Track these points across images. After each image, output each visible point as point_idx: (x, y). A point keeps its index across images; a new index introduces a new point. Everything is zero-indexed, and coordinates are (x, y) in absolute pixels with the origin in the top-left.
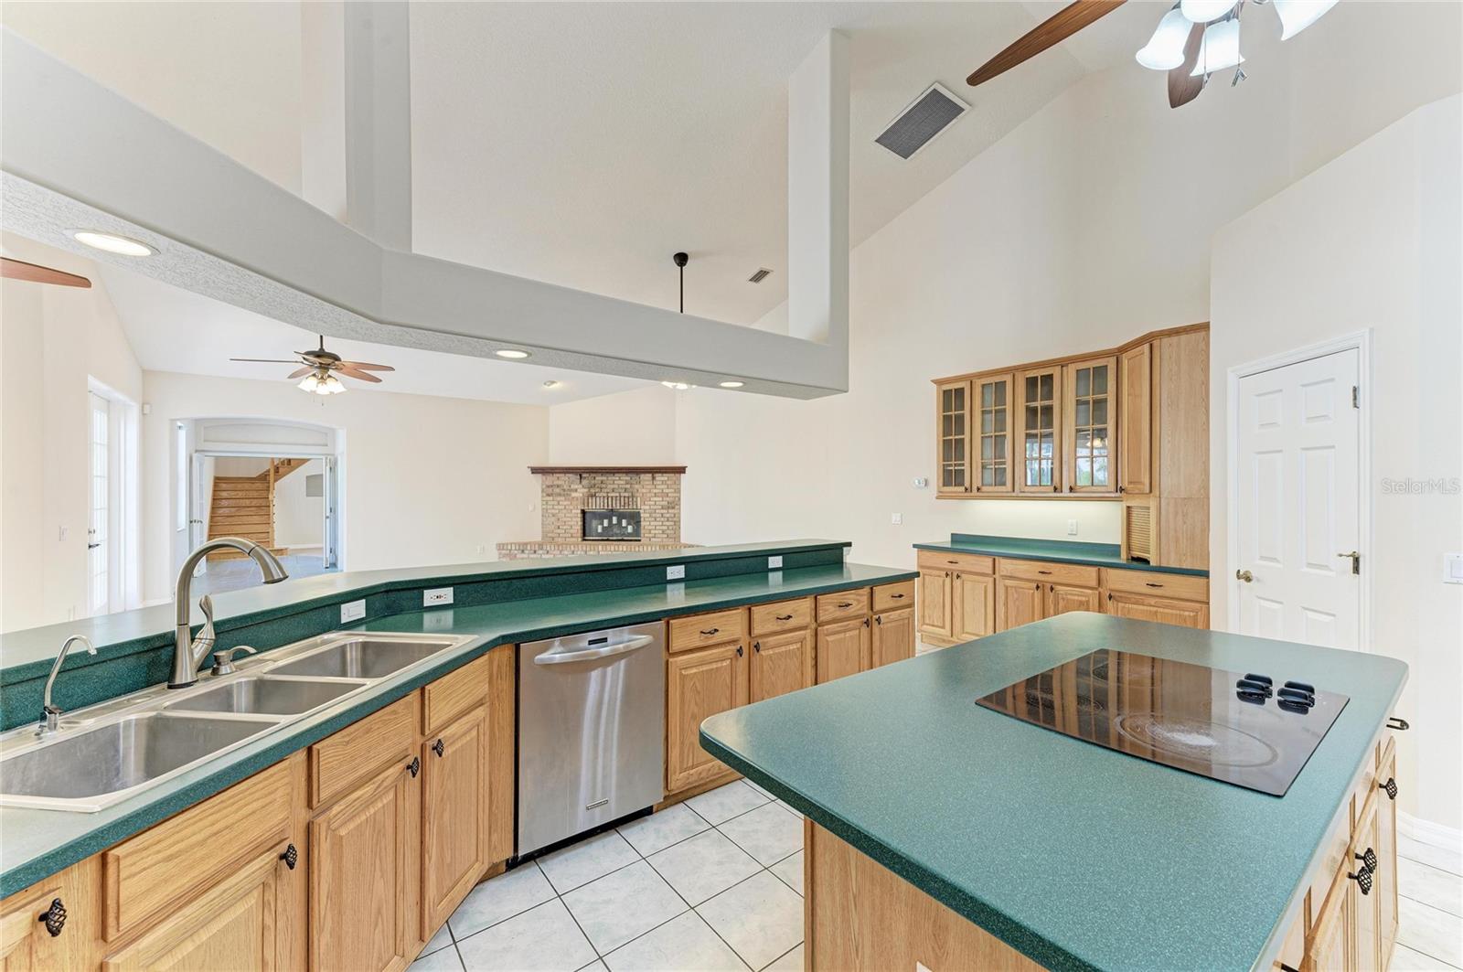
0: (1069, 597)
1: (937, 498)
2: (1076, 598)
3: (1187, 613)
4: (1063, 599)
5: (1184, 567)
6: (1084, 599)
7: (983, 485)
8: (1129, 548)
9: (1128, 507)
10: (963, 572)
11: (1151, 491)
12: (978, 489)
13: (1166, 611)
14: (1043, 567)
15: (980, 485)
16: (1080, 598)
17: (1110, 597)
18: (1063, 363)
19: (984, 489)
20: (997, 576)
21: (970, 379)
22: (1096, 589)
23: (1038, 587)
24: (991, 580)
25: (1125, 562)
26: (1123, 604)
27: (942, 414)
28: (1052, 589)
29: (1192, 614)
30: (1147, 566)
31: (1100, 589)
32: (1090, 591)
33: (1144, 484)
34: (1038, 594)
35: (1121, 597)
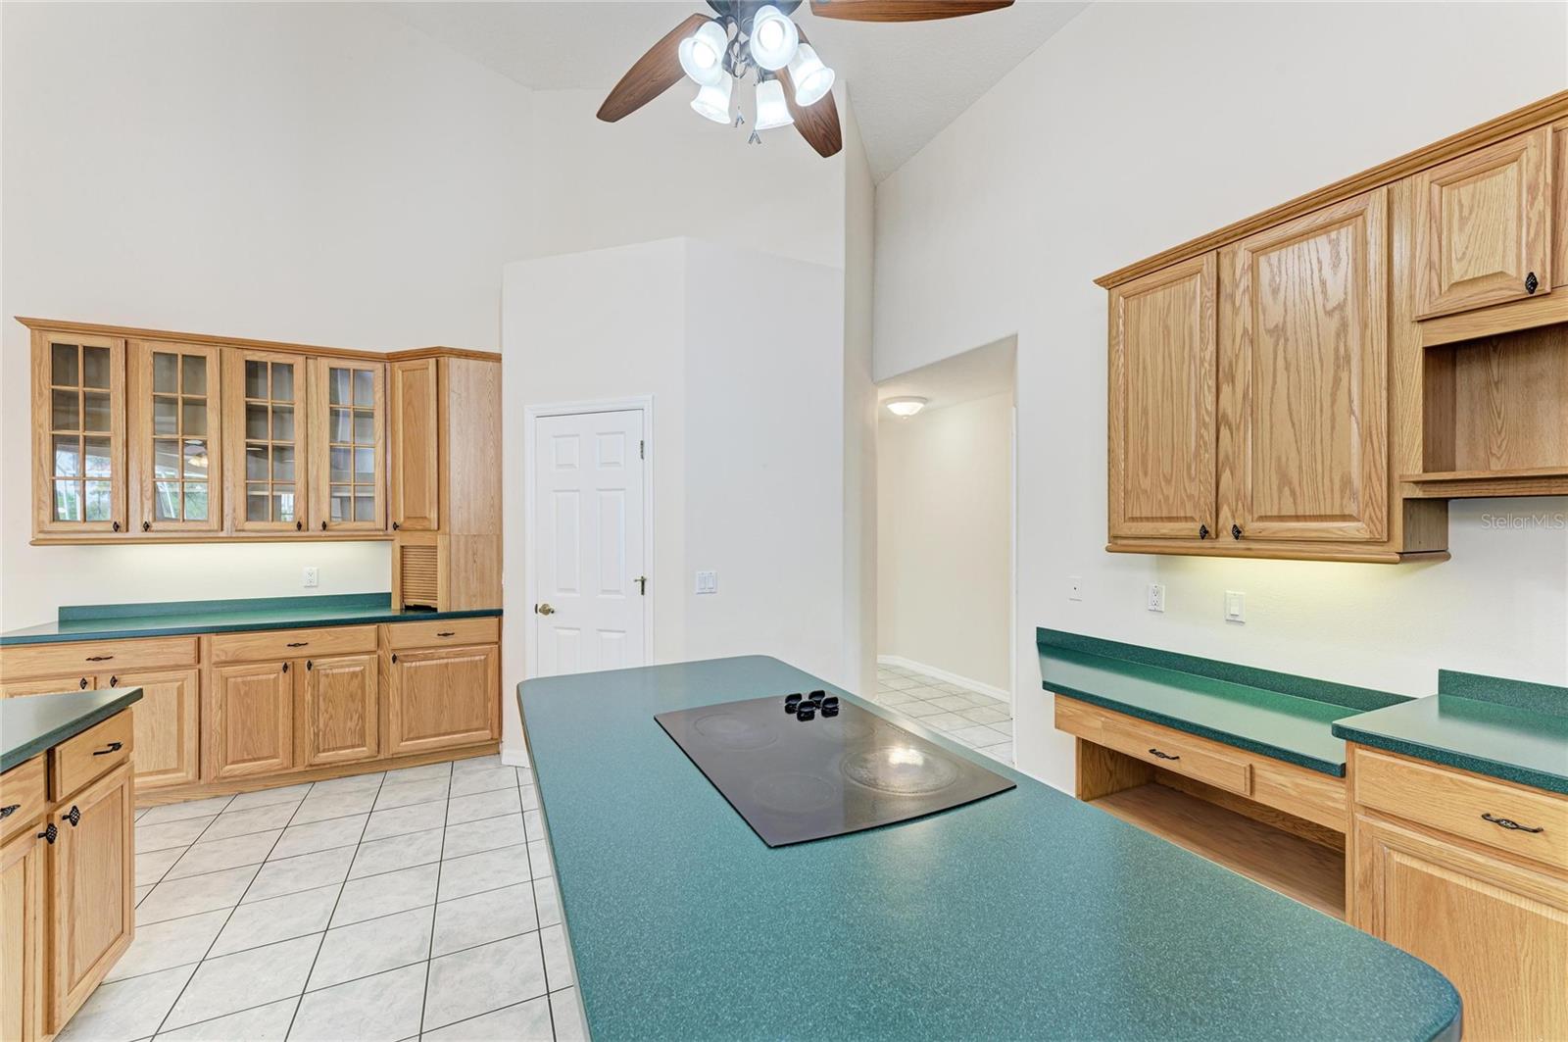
0: (335, 671)
1: (33, 544)
2: (347, 670)
3: (477, 658)
4: (327, 676)
5: (475, 609)
6: (358, 669)
7: (155, 520)
8: (403, 596)
9: (402, 547)
10: (124, 671)
11: (439, 529)
12: (147, 527)
13: (457, 660)
14: (296, 637)
15: (148, 518)
16: (352, 669)
17: (394, 659)
18: (311, 353)
19: (155, 526)
20: (205, 665)
21: (128, 337)
22: (374, 652)
23: (285, 668)
24: (192, 674)
25: (398, 614)
26: (409, 664)
27: (47, 387)
28: (310, 665)
29: (483, 657)
30: (434, 613)
31: (380, 652)
32: (366, 657)
33: (429, 520)
34: (284, 680)
35: (407, 656)
